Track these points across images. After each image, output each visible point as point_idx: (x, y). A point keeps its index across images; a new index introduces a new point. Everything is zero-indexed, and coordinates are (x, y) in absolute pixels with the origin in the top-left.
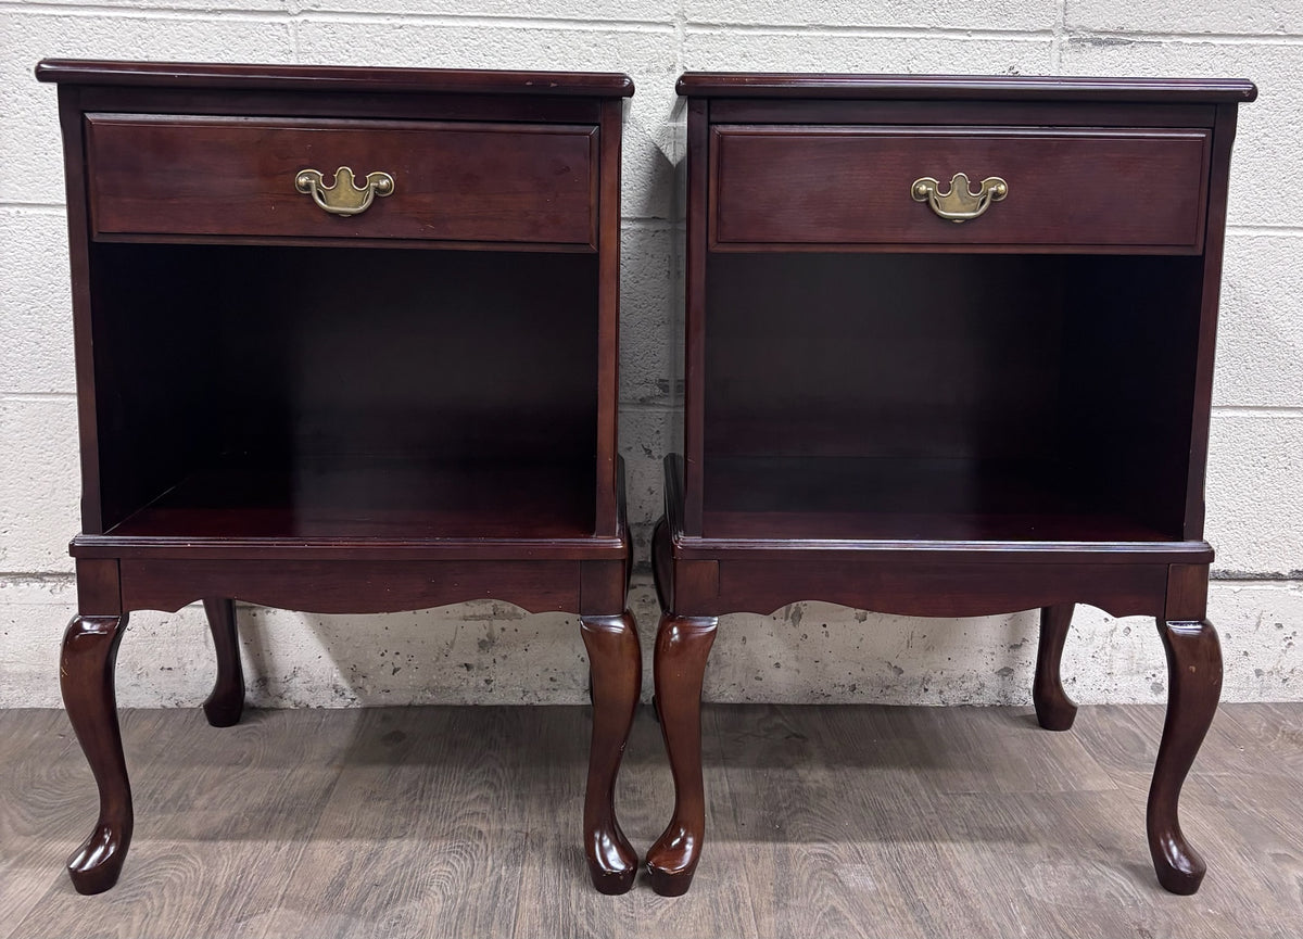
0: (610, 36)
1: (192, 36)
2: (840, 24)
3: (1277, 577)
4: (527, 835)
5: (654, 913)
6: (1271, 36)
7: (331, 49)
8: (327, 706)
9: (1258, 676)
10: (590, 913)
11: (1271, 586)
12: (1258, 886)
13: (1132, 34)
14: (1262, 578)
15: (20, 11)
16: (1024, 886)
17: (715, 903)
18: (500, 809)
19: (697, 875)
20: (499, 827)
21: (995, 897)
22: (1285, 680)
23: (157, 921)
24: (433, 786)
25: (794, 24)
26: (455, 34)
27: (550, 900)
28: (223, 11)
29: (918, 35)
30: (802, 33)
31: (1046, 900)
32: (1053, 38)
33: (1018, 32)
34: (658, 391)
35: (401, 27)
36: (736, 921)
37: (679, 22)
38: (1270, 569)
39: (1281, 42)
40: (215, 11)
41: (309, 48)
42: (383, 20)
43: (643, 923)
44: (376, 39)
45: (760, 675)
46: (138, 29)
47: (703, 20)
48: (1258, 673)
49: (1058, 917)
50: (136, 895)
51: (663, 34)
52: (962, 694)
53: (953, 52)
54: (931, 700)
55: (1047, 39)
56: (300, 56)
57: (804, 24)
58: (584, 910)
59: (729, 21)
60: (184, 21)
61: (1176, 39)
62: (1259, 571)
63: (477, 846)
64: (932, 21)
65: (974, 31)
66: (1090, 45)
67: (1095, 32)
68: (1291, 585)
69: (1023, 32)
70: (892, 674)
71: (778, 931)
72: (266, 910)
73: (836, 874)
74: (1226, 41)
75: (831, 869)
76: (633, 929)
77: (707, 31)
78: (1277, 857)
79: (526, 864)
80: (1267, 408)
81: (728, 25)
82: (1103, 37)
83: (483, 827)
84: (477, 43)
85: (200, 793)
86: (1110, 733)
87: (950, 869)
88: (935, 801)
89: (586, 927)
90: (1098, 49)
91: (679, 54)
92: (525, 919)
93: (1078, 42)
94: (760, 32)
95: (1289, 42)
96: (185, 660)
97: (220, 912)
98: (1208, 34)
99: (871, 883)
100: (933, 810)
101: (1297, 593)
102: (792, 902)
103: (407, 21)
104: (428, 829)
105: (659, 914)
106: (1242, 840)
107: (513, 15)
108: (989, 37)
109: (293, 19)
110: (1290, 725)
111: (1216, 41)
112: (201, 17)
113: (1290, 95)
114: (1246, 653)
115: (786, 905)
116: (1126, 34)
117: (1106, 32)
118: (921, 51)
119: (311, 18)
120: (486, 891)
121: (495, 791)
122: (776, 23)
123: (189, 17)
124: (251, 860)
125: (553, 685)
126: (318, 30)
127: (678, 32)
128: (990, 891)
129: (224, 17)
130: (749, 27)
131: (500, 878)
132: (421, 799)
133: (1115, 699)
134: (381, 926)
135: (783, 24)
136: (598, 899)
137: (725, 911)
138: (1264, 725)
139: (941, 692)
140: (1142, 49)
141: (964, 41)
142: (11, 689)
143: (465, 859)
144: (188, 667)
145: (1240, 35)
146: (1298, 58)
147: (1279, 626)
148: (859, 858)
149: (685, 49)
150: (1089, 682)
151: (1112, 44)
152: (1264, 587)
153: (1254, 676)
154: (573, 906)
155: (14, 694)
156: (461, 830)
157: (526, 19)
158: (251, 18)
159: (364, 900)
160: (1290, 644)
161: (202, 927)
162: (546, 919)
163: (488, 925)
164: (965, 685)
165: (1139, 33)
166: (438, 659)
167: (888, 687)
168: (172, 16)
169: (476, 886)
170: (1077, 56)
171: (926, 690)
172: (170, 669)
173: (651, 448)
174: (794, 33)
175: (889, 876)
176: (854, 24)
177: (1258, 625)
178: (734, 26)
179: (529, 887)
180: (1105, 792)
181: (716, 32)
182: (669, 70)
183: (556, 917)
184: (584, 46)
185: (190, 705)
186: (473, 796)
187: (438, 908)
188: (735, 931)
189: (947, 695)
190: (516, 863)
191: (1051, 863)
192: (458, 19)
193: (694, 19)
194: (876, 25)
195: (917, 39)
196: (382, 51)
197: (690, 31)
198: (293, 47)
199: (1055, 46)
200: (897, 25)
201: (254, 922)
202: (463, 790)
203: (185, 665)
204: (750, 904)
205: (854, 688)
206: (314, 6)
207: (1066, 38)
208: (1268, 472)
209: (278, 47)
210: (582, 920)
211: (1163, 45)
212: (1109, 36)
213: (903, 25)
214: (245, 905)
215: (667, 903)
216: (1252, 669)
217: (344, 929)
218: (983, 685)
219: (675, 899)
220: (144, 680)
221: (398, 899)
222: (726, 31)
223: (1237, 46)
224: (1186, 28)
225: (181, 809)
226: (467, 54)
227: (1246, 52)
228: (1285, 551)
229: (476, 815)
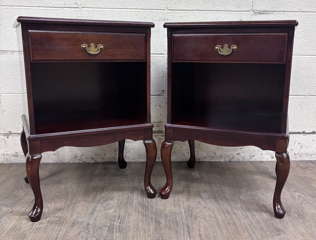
0: (151, 13)
1: (57, 13)
2: (202, 10)
3: (299, 133)
4: (134, 187)
5: (161, 202)
6: (298, 12)
7: (88, 16)
8: (90, 162)
9: (295, 155)
10: (148, 202)
11: (298, 135)
12: (289, 196)
13: (267, 11)
14: (296, 133)
15: (19, 7)
16: (240, 197)
17: (174, 200)
18: (129, 182)
19: (171, 195)
20: (128, 186)
21: (233, 199)
22: (300, 156)
23: (57, 204)
24: (114, 178)
25: (192, 10)
26: (116, 12)
27: (140, 200)
28: (64, 7)
29: (219, 12)
30: (194, 12)
31: (244, 200)
32: (250, 13)
33: (242, 11)
34: (162, 92)
35: (104, 11)
36: (179, 203)
37: (166, 9)
38: (297, 131)
39: (301, 13)
40: (62, 7)
41: (84, 16)
42: (100, 9)
43: (159, 204)
44: (99, 14)
45: (185, 155)
46: (45, 12)
47: (172, 9)
48: (295, 154)
49: (247, 203)
50: (53, 199)
51: (163, 12)
52: (229, 159)
53: (227, 16)
54: (222, 160)
55: (248, 13)
56: (82, 17)
57: (194, 10)
58: (147, 202)
59: (177, 9)
60: (56, 10)
61: (277, 13)
62: (295, 132)
63: (124, 190)
64: (223, 9)
65: (232, 11)
66: (258, 14)
67: (259, 11)
68: (302, 134)
69: (243, 11)
70: (214, 154)
71: (187, 205)
72: (80, 202)
73: (200, 195)
74: (288, 13)
75: (199, 194)
76: (157, 205)
77: (172, 11)
78: (294, 191)
79: (134, 193)
80: (297, 95)
81: (177, 10)
82: (261, 12)
83: (125, 186)
84: (121, 14)
85: (64, 180)
86: (261, 167)
87: (224, 194)
88: (222, 180)
89: (147, 205)
90: (260, 15)
91: (166, 16)
92: (134, 204)
93: (255, 13)
94: (184, 11)
95: (302, 13)
96: (58, 152)
97: (70, 203)
98: (284, 11)
99: (207, 196)
100: (221, 182)
101: (303, 136)
102: (190, 200)
103: (105, 9)
104: (113, 186)
105: (162, 202)
106: (287, 188)
107: (129, 8)
108: (236, 12)
109: (80, 9)
110: (301, 165)
111: (286, 13)
112: (59, 9)
113: (303, 25)
114: (292, 150)
115: (189, 201)
116: (266, 11)
117: (262, 11)
118: (220, 16)
119: (84, 9)
120: (126, 198)
121: (127, 178)
122: (188, 9)
123: (57, 9)
124: (76, 193)
125: (140, 157)
126: (85, 12)
127: (166, 11)
128: (233, 198)
129: (65, 9)
130: (182, 10)
131: (129, 196)
132: (112, 180)
133: (263, 160)
134: (104, 205)
135: (189, 9)
136: (149, 200)
137: (176, 202)
138: (295, 165)
139: (224, 158)
140: (270, 15)
141: (230, 13)
142: (21, 159)
143: (121, 192)
144: (59, 154)
145: (292, 12)
146: (305, 17)
147: (299, 144)
148: (205, 191)
149: (168, 15)
150: (257, 156)
151: (263, 14)
152: (296, 135)
153: (294, 155)
154: (145, 201)
155: (22, 160)
156: (120, 187)
157: (132, 9)
158: (70, 9)
159: (100, 200)
160: (302, 148)
161: (67, 205)
162: (139, 203)
163: (127, 205)
164: (230, 157)
165: (269, 11)
166: (114, 152)
167: (213, 157)
168: (53, 9)
169: (124, 197)
170: (255, 16)
171: (221, 158)
172: (55, 154)
173: (161, 105)
174: (192, 12)
175: (211, 195)
176: (205, 9)
177: (295, 144)
178: (179, 10)
179: (135, 197)
180: (259, 179)
181: (174, 11)
182: (164, 20)
183: (141, 203)
184: (145, 15)
185: (60, 162)
186: (123, 180)
187: (116, 202)
188: (179, 206)
189: (226, 159)
190: (132, 193)
191: (246, 193)
192: (117, 9)
193: (169, 9)
194: (210, 10)
195: (219, 13)
196: (100, 16)
197: (169, 11)
198: (80, 15)
199: (250, 14)
200: (215, 10)
201: (77, 204)
202: (120, 179)
203: (58, 153)
204: (182, 200)
205: (205, 158)
206: (85, 6)
207: (253, 12)
208: (297, 110)
209: (77, 15)
210: (146, 204)
211: (274, 14)
212: (262, 12)
213: (216, 10)
214: (75, 201)
215: (164, 200)
216: (293, 153)
217: (96, 206)
218: (234, 157)
219: (166, 200)
220: (50, 156)
221: (108, 200)
222: (177, 11)
223: (291, 14)
224: (279, 10)
225: (60, 183)
226: (119, 17)
227: (293, 15)
228: (301, 127)
229: (123, 184)
